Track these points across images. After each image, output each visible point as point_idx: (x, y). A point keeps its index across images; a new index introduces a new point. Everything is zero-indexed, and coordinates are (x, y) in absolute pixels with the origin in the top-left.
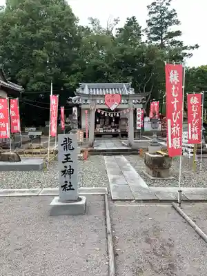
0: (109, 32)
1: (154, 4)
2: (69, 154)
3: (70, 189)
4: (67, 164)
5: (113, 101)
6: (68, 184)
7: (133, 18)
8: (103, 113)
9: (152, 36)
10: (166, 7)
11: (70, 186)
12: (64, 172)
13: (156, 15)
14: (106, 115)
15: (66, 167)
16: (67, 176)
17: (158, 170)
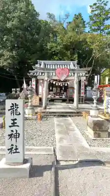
0: (61, 24)
1: (95, 4)
2: (16, 119)
3: (16, 152)
4: (14, 128)
5: (62, 74)
6: (14, 147)
7: (80, 15)
8: (54, 83)
9: (93, 28)
10: (104, 6)
11: (16, 149)
13: (96, 12)
14: (57, 84)
15: (12, 131)
16: (14, 139)
17: (98, 132)
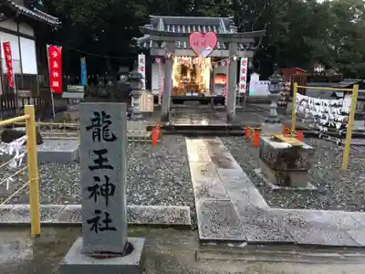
2: (105, 151)
3: (107, 228)
4: (101, 173)
5: (204, 44)
6: (103, 217)
11: (107, 221)
12: (93, 190)
15: (97, 179)
16: (101, 199)
